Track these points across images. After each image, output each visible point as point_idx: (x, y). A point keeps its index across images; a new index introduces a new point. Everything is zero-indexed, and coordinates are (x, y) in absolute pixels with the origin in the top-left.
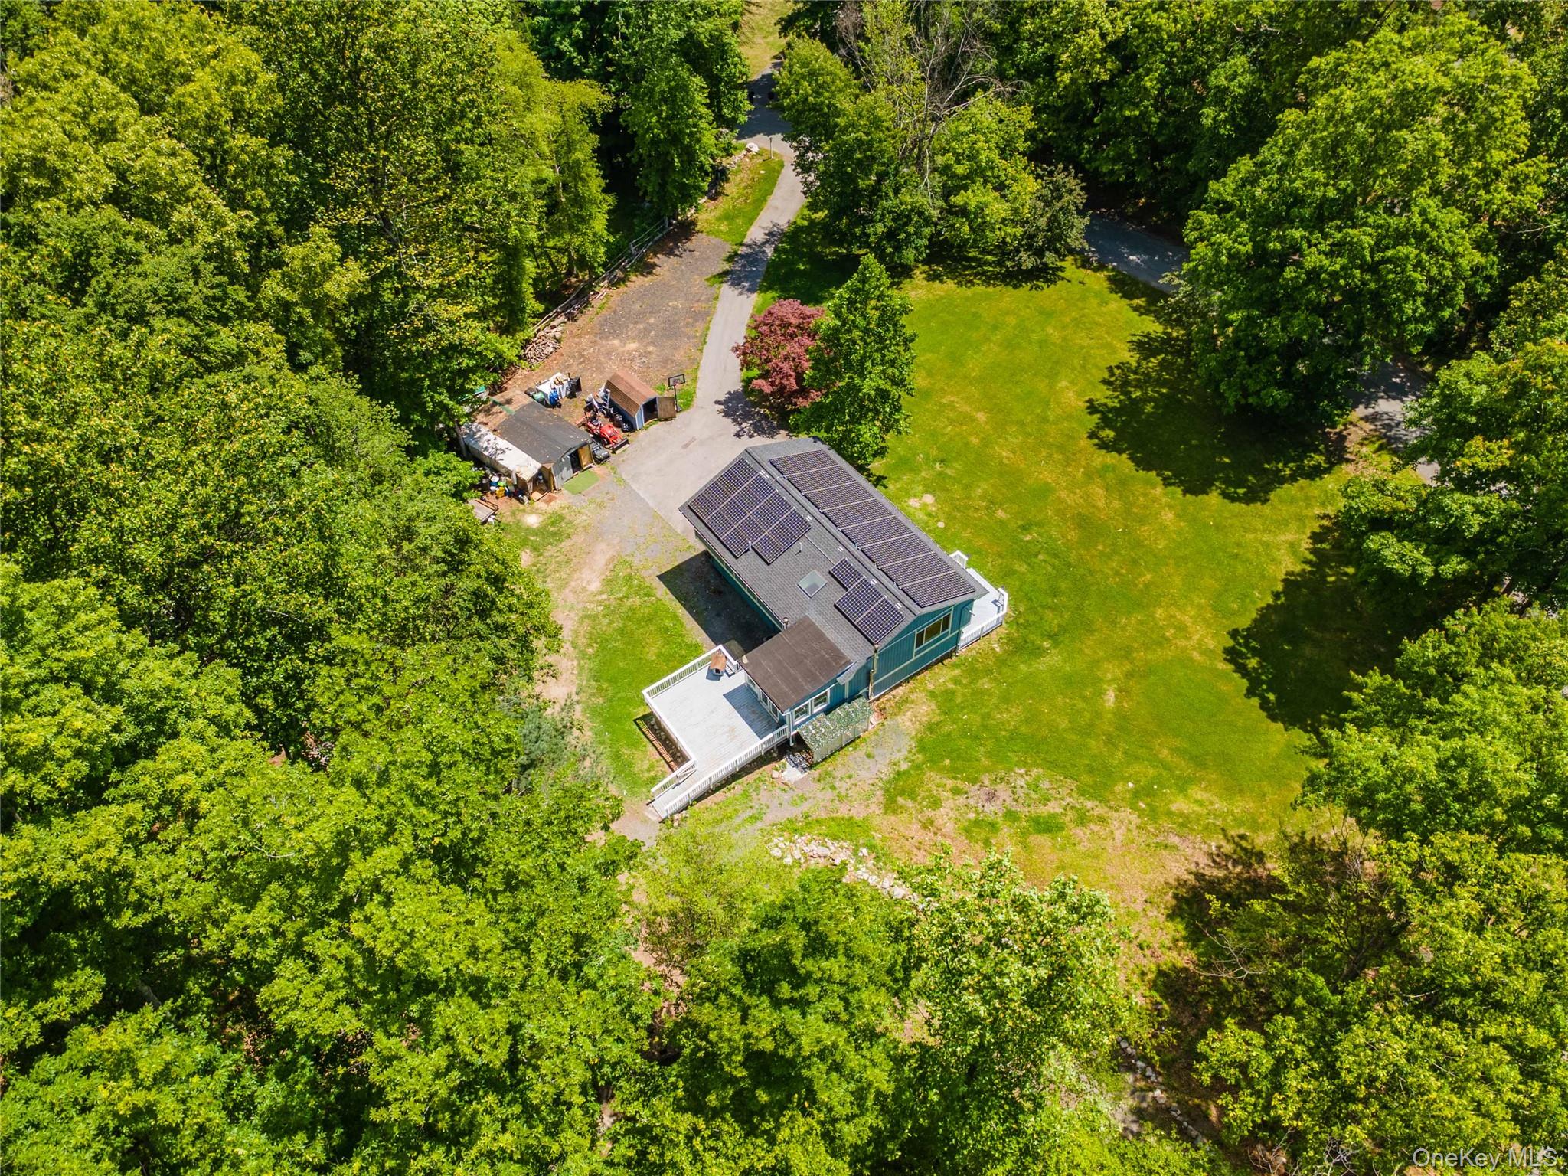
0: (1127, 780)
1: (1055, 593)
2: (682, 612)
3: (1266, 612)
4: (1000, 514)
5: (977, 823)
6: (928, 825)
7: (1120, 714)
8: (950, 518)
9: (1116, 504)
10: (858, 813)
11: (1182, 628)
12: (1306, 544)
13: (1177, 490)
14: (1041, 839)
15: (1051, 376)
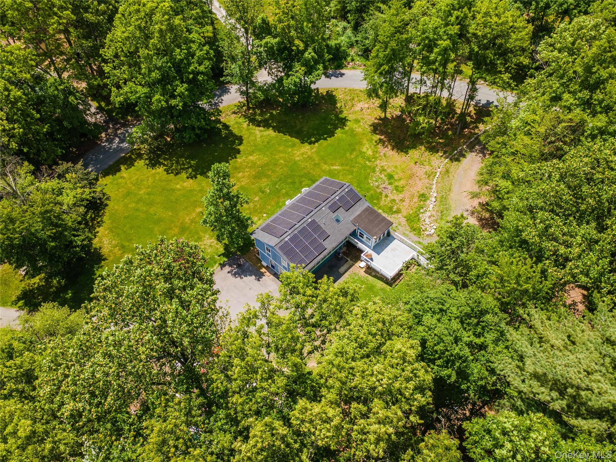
0: (365, 163)
1: (294, 183)
3: (291, 136)
5: (397, 190)
6: (402, 200)
7: (342, 165)
8: (261, 212)
11: (303, 154)
12: (261, 129)
13: (238, 156)
14: (396, 177)
15: (173, 190)
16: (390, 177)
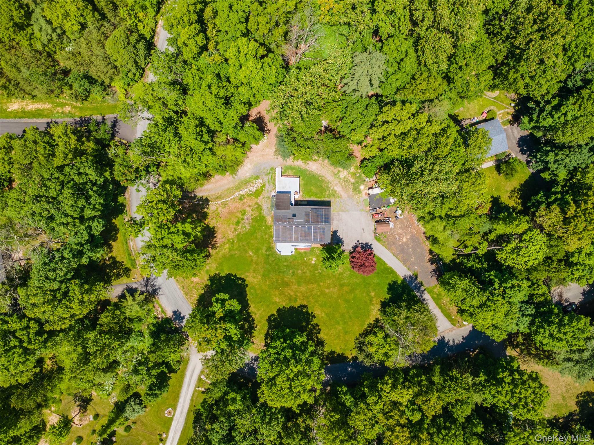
0: (237, 242)
1: (276, 264)
2: (320, 200)
3: (246, 295)
4: (300, 271)
5: (245, 213)
6: (250, 206)
7: (246, 252)
8: (306, 262)
9: (287, 294)
10: (260, 198)
11: (254, 277)
12: (254, 316)
13: (281, 307)
14: (236, 220)
15: (327, 315)
16: (238, 223)
